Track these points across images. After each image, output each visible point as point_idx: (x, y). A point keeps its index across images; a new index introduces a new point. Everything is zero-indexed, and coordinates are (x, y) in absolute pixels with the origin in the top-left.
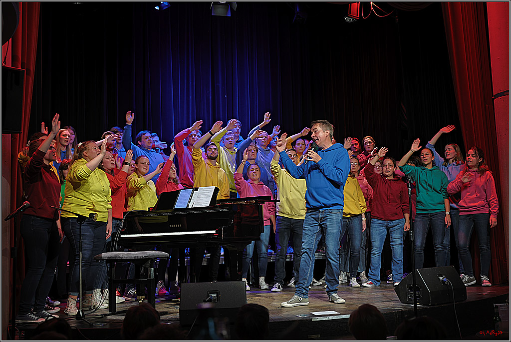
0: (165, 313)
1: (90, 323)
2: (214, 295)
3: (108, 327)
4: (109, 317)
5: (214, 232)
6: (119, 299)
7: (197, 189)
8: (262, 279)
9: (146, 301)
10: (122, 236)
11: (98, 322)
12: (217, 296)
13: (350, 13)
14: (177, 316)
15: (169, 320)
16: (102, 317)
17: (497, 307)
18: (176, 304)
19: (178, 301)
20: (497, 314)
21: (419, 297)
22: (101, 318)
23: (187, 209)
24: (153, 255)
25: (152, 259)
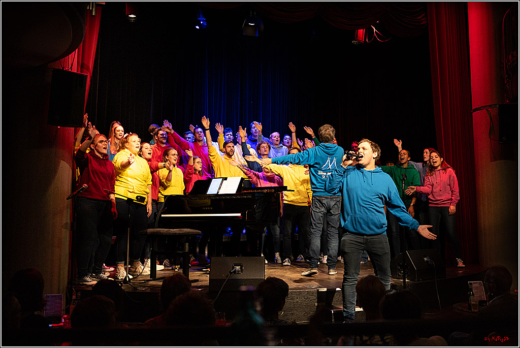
0: (197, 281)
1: (134, 287)
2: (238, 268)
3: (149, 291)
4: (151, 283)
5: (239, 215)
6: (159, 267)
7: (226, 179)
8: (277, 255)
9: (181, 271)
10: (162, 216)
11: (141, 286)
12: (241, 268)
13: (357, 37)
14: (207, 283)
15: (200, 287)
16: (145, 282)
17: (471, 284)
18: (206, 273)
19: (208, 271)
20: (471, 290)
21: (407, 274)
22: (143, 283)
23: (217, 195)
24: (188, 233)
25: (187, 235)
